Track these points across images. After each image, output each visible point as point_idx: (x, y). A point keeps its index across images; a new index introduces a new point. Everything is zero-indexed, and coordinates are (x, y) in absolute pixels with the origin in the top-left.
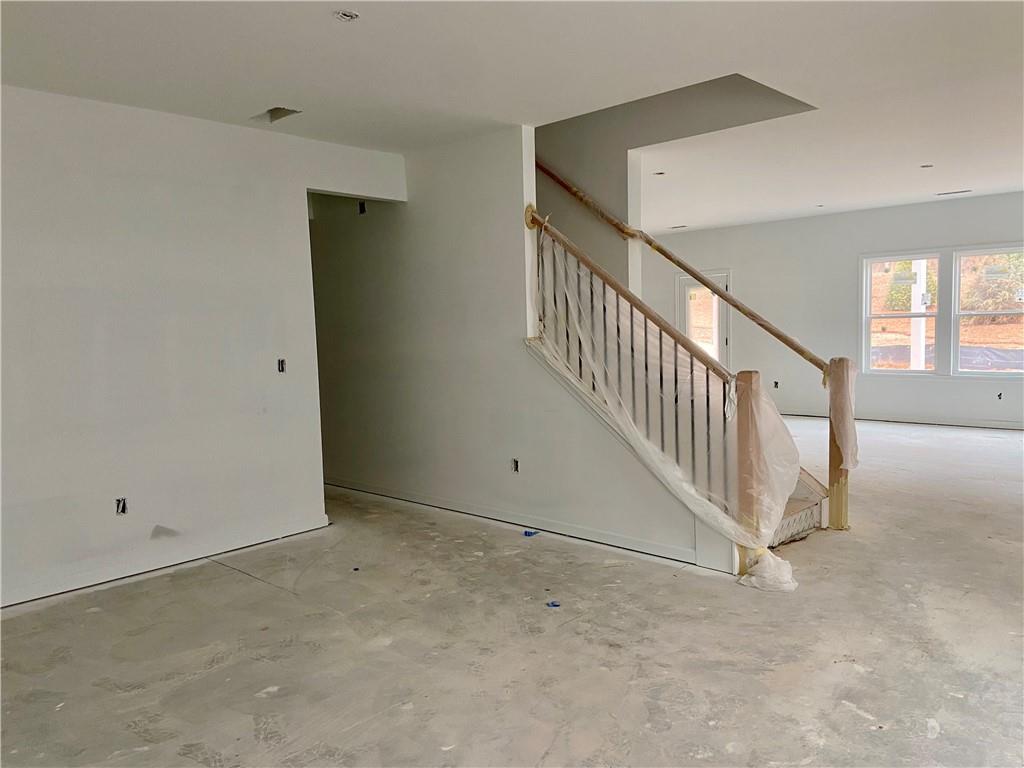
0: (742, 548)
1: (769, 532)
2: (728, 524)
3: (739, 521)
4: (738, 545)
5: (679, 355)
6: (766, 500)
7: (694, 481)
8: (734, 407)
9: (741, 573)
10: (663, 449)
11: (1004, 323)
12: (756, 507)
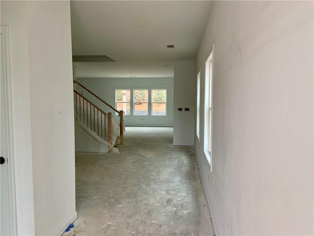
0: (109, 147)
1: (114, 143)
2: (106, 143)
3: (108, 141)
4: (108, 146)
5: (95, 110)
6: (113, 137)
7: (98, 135)
8: (107, 120)
9: (109, 152)
10: (91, 129)
11: (138, 105)
12: (111, 139)
